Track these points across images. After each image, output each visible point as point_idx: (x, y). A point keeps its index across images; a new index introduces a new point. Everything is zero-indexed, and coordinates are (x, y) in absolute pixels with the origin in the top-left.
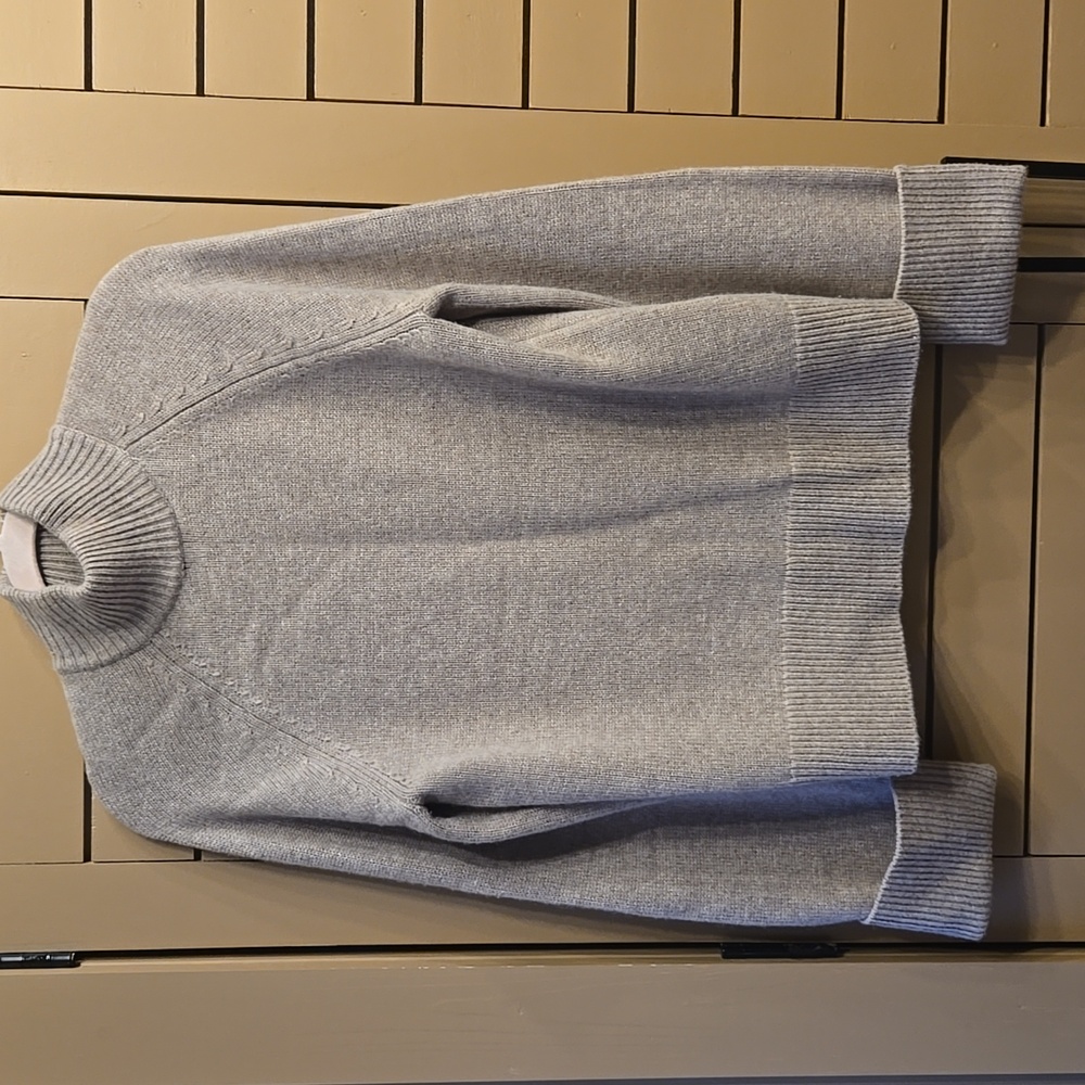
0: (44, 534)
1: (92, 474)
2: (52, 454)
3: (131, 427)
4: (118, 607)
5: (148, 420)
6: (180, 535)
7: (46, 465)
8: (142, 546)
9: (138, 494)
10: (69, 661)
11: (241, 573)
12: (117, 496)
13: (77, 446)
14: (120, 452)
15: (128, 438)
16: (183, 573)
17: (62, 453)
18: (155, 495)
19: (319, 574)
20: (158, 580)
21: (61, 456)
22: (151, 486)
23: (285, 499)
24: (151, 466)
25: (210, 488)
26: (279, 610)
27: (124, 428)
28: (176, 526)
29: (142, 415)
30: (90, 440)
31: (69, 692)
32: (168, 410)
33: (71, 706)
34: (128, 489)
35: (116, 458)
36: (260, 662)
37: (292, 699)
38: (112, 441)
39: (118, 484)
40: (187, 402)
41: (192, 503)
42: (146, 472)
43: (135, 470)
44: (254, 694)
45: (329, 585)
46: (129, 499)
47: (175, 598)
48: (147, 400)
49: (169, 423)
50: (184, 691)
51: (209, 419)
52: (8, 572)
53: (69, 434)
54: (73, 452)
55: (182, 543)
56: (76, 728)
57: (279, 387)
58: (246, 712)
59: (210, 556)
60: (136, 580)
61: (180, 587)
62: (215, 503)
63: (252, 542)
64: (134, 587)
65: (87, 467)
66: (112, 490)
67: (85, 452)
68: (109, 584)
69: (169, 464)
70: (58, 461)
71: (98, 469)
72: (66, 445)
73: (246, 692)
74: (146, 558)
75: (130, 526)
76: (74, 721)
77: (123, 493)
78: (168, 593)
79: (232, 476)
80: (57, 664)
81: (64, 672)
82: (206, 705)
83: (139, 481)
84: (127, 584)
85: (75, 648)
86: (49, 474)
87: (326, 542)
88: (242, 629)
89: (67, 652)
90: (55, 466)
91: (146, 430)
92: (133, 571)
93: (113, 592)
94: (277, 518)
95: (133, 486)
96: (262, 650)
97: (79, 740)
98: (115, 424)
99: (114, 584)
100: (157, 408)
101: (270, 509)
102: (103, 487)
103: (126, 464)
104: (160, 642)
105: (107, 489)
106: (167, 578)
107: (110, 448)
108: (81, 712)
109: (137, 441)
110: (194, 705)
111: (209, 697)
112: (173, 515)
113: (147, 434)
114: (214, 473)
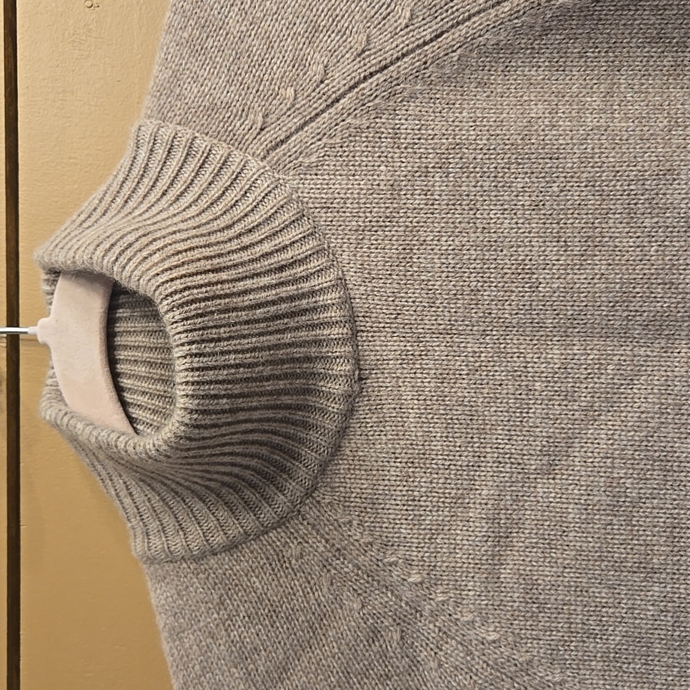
0: (122, 299)
1: (203, 203)
2: (136, 171)
3: (273, 117)
4: (238, 449)
5: (301, 102)
6: (352, 319)
7: (126, 190)
8: (288, 337)
9: (284, 239)
10: (157, 542)
11: (462, 390)
12: (246, 240)
13: (178, 155)
14: (254, 164)
15: (268, 137)
16: (356, 387)
17: (154, 167)
18: (312, 243)
19: (612, 398)
20: (311, 400)
21: (152, 174)
22: (306, 226)
23: (552, 250)
24: (310, 189)
25: (412, 230)
26: (533, 464)
27: (260, 119)
28: (347, 301)
29: (291, 91)
30: (202, 144)
31: (158, 595)
32: (338, 81)
33: (161, 621)
34: (266, 230)
35: (248, 173)
36: (496, 559)
37: (556, 636)
38: (238, 142)
39: (250, 219)
40: (374, 62)
41: (378, 258)
42: (299, 200)
43: (279, 197)
44: (485, 621)
45: (632, 418)
46: (267, 247)
47: (343, 432)
48: (300, 63)
49: (339, 106)
50: (356, 606)
51: (413, 96)
52: (59, 378)
53: (166, 133)
54: (174, 164)
55: (355, 333)
56: (169, 659)
57: (546, 31)
58: (469, 653)
59: (405, 358)
60: (272, 401)
61: (351, 411)
62: (421, 259)
63: (484, 333)
64: (270, 414)
65: (196, 190)
66: (238, 228)
67: (193, 164)
68: (224, 412)
69: (340, 184)
70: (147, 181)
71: (214, 192)
72: (160, 153)
73: (470, 617)
74: (293, 360)
75: (270, 295)
76: (166, 647)
77: (256, 236)
78: (330, 425)
79: (452, 205)
80: (138, 546)
81: (151, 560)
82: (397, 636)
83: (286, 216)
84: (256, 409)
85: (168, 519)
86: (131, 204)
87: (625, 335)
88: (462, 497)
89: (154, 526)
90: (142, 190)
91: (298, 121)
92: (269, 386)
93: (229, 424)
94: (535, 288)
95: (276, 224)
96: (501, 538)
97: (173, 681)
98: (245, 111)
99: (231, 411)
100: (318, 78)
101: (523, 270)
102: (222, 223)
103: (263, 185)
104: (314, 513)
105: (229, 227)
106: (328, 396)
107: (237, 157)
108: (176, 634)
109: (282, 142)
110: (375, 634)
111: (399, 620)
112: (341, 283)
113: (301, 128)
114: (419, 200)
